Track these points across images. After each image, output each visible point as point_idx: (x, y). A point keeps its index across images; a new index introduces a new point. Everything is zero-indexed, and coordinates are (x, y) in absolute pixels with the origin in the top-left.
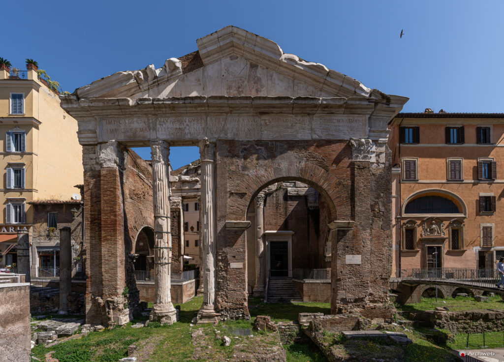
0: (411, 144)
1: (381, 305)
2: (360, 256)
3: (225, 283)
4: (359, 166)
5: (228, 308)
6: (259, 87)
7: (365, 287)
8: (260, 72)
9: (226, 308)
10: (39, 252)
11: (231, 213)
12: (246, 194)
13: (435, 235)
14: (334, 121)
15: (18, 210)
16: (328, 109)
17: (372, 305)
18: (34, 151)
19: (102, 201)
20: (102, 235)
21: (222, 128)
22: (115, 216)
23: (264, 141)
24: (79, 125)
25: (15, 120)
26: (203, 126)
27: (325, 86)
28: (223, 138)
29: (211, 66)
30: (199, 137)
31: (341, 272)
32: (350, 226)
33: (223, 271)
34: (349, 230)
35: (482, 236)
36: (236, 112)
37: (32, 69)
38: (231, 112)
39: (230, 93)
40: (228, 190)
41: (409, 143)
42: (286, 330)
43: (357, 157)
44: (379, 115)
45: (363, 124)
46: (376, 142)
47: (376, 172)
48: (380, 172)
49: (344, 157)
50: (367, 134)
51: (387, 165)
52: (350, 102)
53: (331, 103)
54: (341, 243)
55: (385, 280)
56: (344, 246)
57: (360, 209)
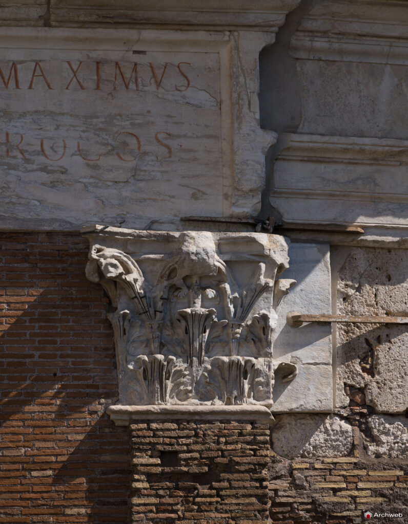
43: (155, 374)
44: (356, 27)
45: (220, 103)
46: (336, 239)
47: (343, 498)
48: (377, 493)
49: (37, 379)
50: (246, 187)
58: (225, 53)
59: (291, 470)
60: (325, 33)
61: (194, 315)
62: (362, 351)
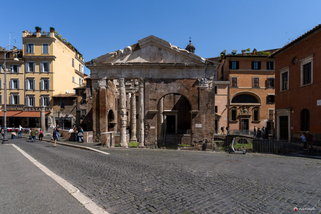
0: (235, 69)
2: (201, 124)
3: (148, 134)
4: (201, 89)
5: (149, 144)
7: (203, 137)
8: (162, 51)
10: (56, 120)
11: (151, 107)
12: (156, 100)
13: (246, 114)
14: (192, 71)
15: (46, 100)
16: (189, 67)
18: (53, 72)
19: (100, 102)
20: (100, 115)
21: (147, 73)
22: (105, 108)
23: (164, 79)
24: (91, 72)
25: (45, 57)
26: (140, 73)
28: (148, 78)
29: (143, 49)
30: (138, 77)
31: (194, 131)
32: (197, 113)
33: (147, 130)
35: (268, 114)
36: (153, 68)
37: (52, 32)
38: (151, 68)
40: (150, 98)
41: (234, 69)
43: (200, 85)
44: (210, 68)
45: (203, 72)
46: (208, 79)
47: (208, 91)
48: (210, 91)
49: (195, 85)
50: (204, 76)
51: (213, 88)
52: (197, 65)
53: (190, 65)
54: (194, 119)
55: (212, 134)
56: (195, 120)
57: (201, 106)
58: (204, 70)
59: (206, 90)
60: (208, 69)
61: (202, 82)
62: (209, 84)
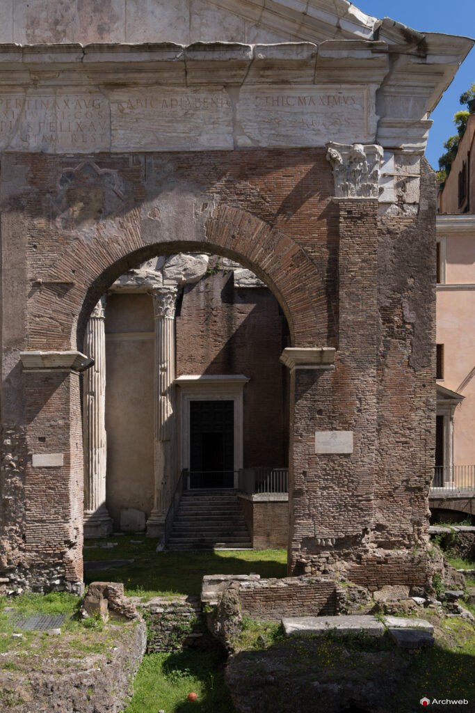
1: (403, 552)
2: (350, 433)
3: (20, 504)
4: (349, 212)
5: (25, 564)
6: (106, 20)
7: (362, 509)
9: (20, 565)
11: (36, 333)
12: (72, 284)
14: (291, 101)
17: (381, 553)
21: (14, 123)
23: (117, 154)
27: (266, 14)
28: (17, 150)
31: (304, 473)
32: (325, 360)
33: (14, 474)
34: (324, 370)
36: (48, 83)
38: (35, 83)
39: (34, 36)
40: (29, 276)
42: (168, 616)
43: (345, 188)
44: (404, 83)
45: (363, 108)
46: (396, 151)
47: (396, 227)
48: (406, 226)
49: (313, 191)
50: (371, 133)
51: (424, 208)
52: (325, 54)
53: (278, 55)
54: (302, 402)
55: (416, 492)
56: (311, 409)
57: (351, 318)
58: (365, 92)
59: (381, 219)
60: (394, 86)
61: (357, 170)
62: (402, 185)
